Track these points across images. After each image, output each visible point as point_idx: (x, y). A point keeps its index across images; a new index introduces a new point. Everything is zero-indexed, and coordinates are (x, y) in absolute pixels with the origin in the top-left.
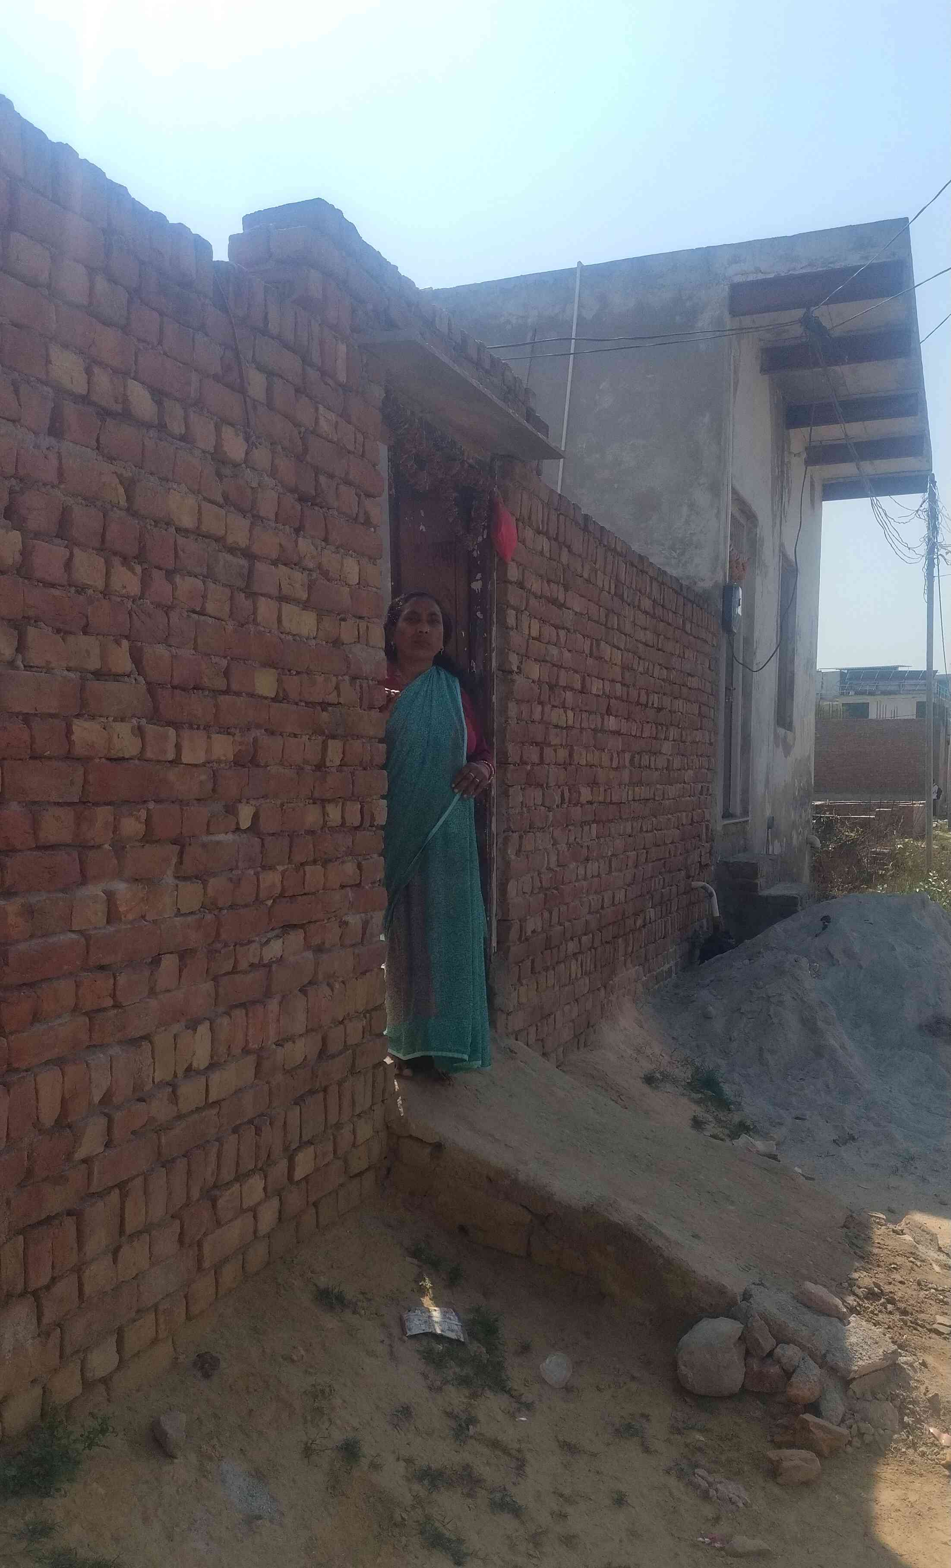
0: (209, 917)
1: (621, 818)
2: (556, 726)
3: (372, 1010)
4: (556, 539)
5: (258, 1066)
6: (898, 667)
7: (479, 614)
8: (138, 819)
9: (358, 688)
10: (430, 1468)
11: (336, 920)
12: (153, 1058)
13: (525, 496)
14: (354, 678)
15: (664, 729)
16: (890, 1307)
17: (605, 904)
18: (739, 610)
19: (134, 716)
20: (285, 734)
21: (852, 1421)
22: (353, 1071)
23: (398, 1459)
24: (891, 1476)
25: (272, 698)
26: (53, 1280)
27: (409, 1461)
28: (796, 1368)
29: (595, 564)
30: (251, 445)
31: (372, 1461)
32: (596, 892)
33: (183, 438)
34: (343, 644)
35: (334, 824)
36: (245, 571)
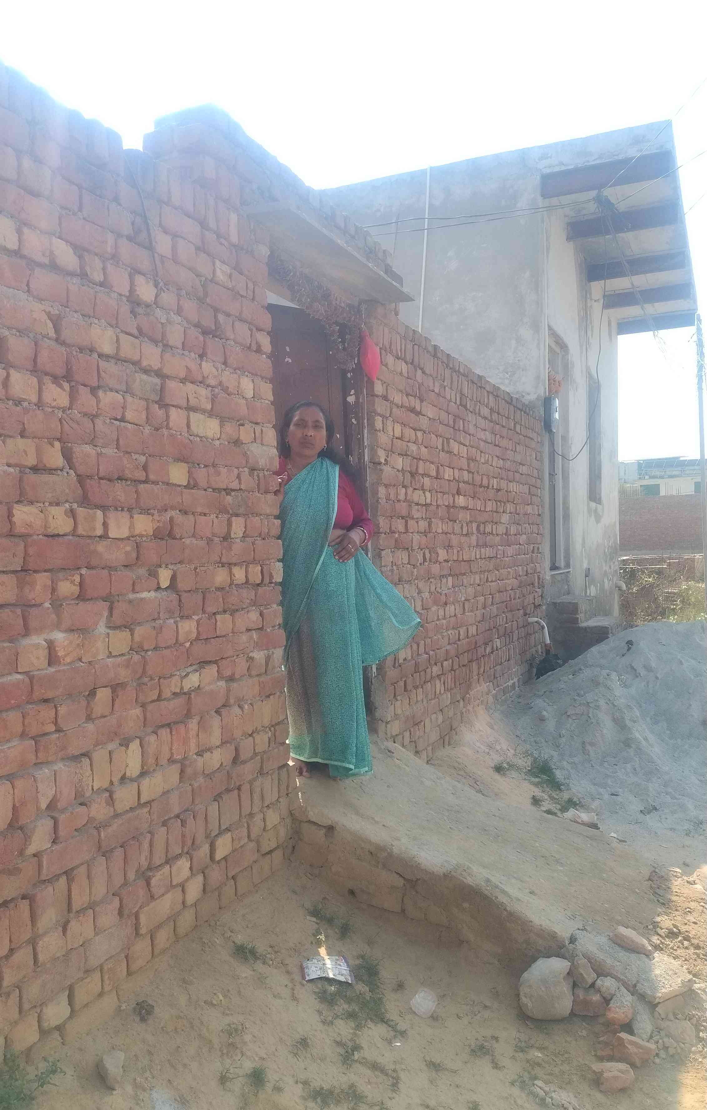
0: (136, 658)
1: (471, 572)
2: (417, 504)
3: (276, 724)
4: (412, 363)
5: (182, 772)
6: (680, 457)
7: (353, 420)
8: (72, 582)
9: (256, 478)
10: (322, 1088)
11: (244, 656)
12: (92, 770)
13: (386, 330)
14: (253, 470)
15: (503, 504)
16: (686, 943)
17: (461, 637)
18: (557, 416)
19: (67, 501)
20: (196, 514)
21: (658, 1037)
22: (261, 773)
23: (297, 1082)
24: (691, 1082)
25: (185, 486)
26: (12, 951)
27: (306, 1083)
28: (612, 996)
29: (444, 382)
30: (159, 290)
31: (275, 1085)
32: (453, 628)
33: (102, 284)
34: (242, 444)
35: (240, 582)
36: (158, 388)
